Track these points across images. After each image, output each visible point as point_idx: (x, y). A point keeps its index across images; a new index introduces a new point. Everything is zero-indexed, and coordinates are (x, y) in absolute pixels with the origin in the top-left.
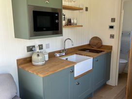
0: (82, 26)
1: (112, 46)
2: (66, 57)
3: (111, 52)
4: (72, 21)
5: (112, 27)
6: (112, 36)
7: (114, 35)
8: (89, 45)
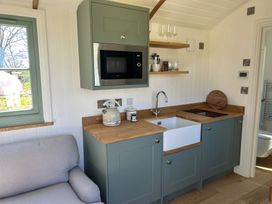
0: (187, 72)
1: (244, 108)
2: (159, 121)
3: (242, 117)
4: (170, 65)
5: (243, 75)
6: (245, 90)
7: (247, 88)
8: (205, 104)
